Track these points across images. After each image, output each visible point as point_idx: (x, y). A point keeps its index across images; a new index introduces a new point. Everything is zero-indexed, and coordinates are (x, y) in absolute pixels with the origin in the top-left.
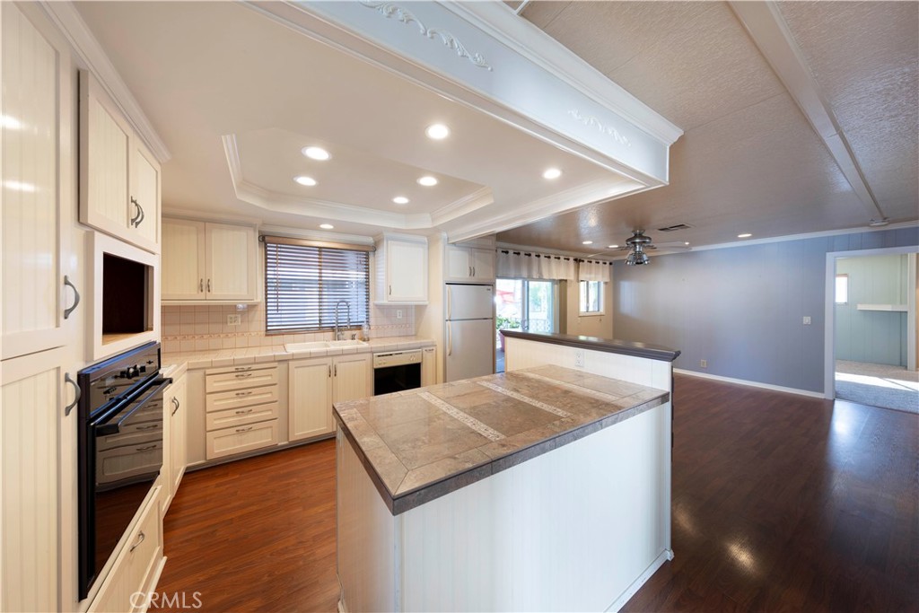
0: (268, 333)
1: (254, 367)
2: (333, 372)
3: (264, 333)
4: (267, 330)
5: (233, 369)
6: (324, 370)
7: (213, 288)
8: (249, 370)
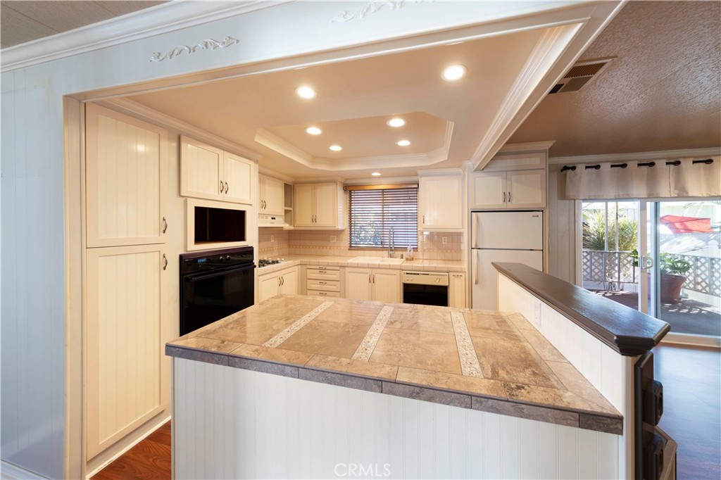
0: (351, 248)
1: (328, 268)
2: (372, 280)
3: (348, 248)
4: (351, 247)
5: (318, 267)
6: (367, 277)
7: (318, 220)
8: (325, 269)
